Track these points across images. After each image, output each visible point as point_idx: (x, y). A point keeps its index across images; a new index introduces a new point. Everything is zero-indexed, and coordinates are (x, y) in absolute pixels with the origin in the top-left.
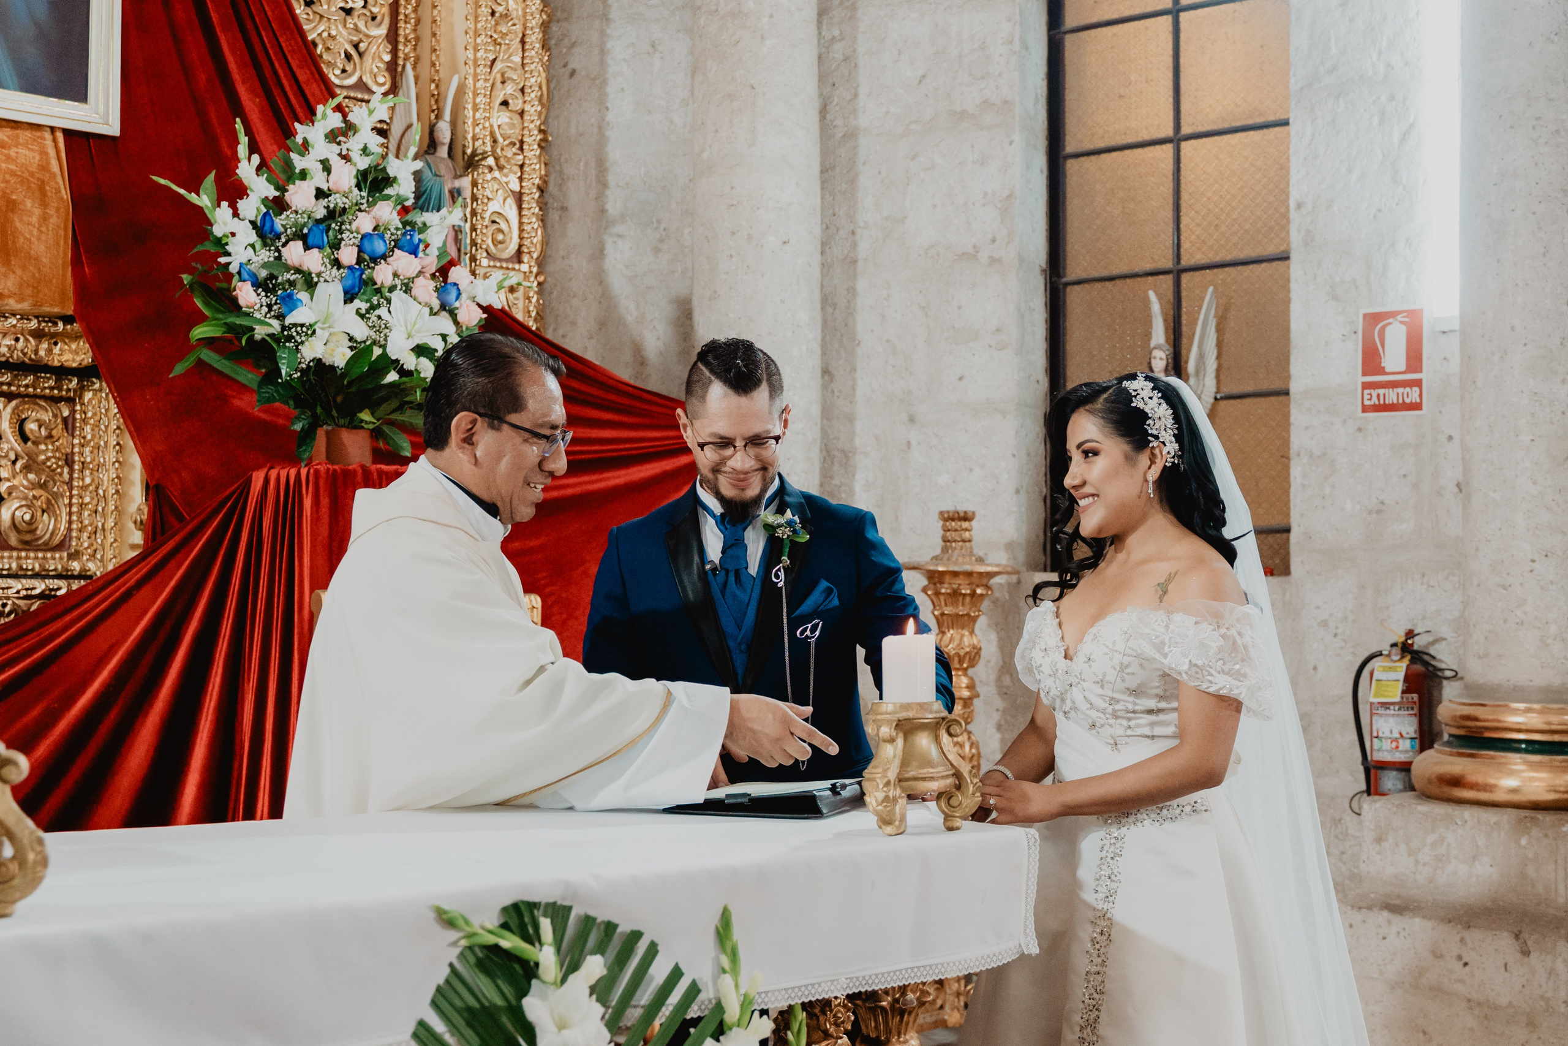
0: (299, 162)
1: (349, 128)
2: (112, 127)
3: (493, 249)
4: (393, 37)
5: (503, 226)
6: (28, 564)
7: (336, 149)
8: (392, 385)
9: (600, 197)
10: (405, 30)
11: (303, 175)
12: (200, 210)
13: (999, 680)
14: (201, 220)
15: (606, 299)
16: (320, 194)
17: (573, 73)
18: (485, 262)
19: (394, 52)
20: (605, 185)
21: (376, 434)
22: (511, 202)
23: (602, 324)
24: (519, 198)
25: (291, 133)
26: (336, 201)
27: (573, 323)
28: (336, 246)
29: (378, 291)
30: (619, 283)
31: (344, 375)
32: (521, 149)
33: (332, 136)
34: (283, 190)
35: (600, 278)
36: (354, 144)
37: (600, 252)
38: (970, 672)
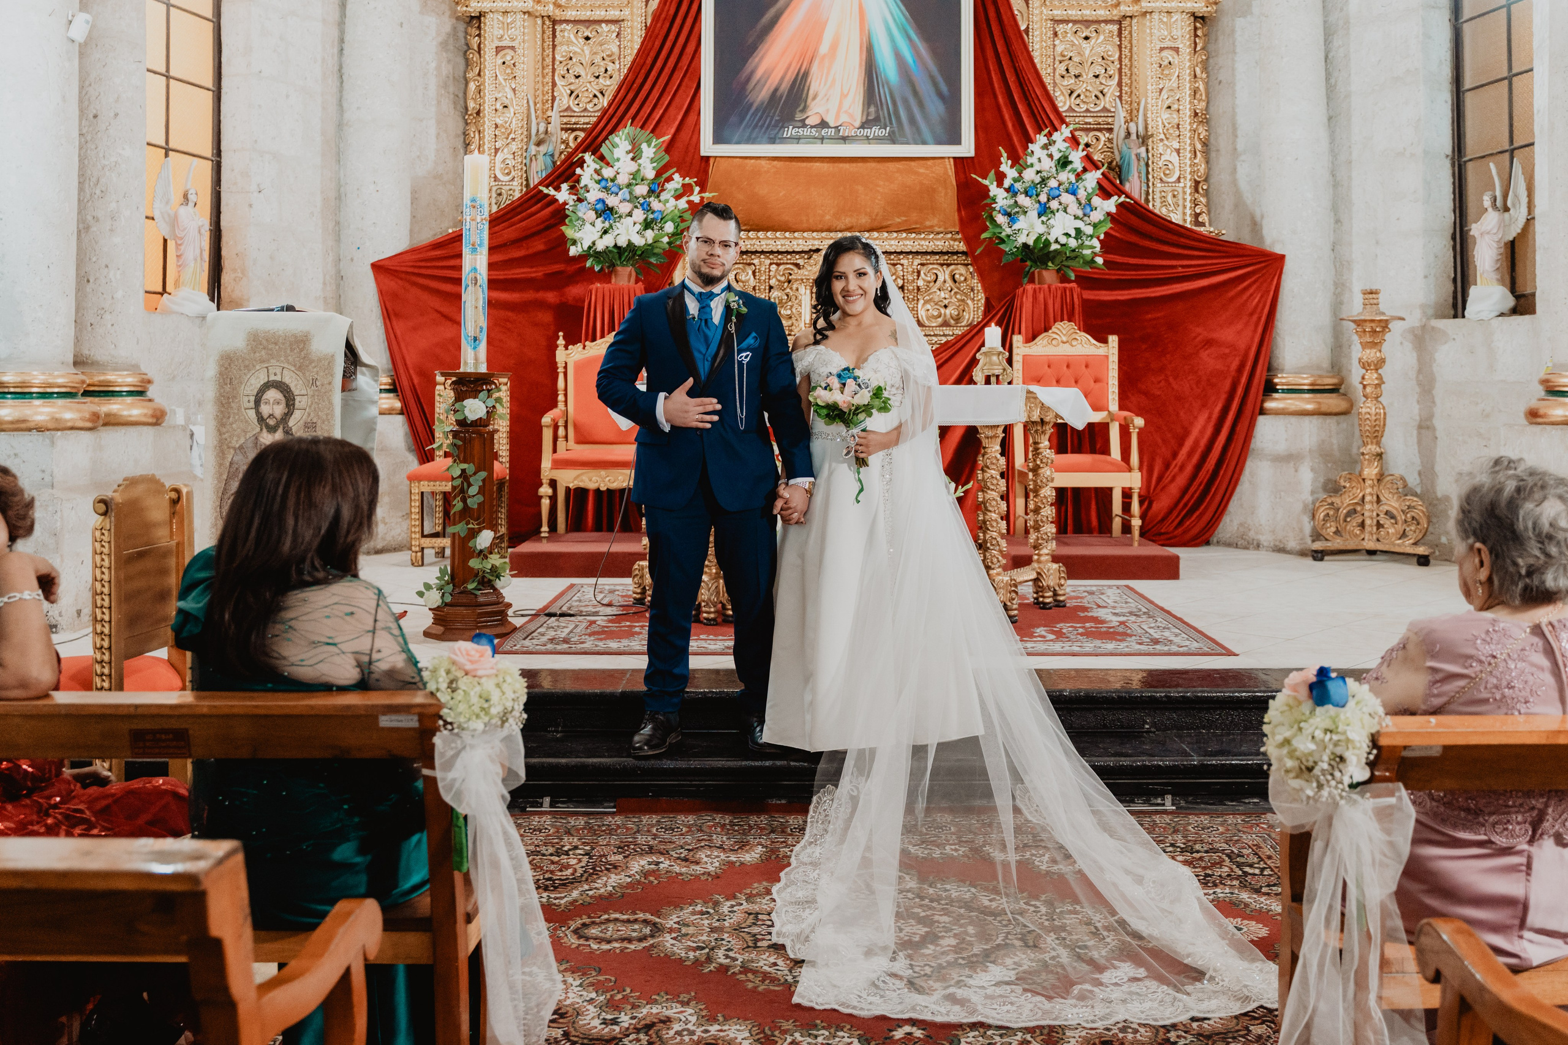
0: (1030, 160)
1: (1052, 143)
2: (972, 154)
3: (1164, 179)
4: (1120, 84)
5: (1170, 166)
6: (947, 332)
7: (1045, 152)
8: (1055, 251)
9: (1234, 142)
10: (1125, 80)
11: (1032, 165)
12: (986, 186)
13: (1417, 377)
14: (986, 189)
15: (1238, 194)
16: (1038, 172)
17: (1220, 82)
18: (1159, 185)
19: (1121, 91)
20: (1236, 136)
21: (1058, 271)
22: (1175, 154)
23: (1236, 206)
24: (1178, 151)
25: (1028, 148)
26: (1044, 174)
27: (1223, 207)
28: (1038, 195)
29: (1052, 212)
30: (1243, 185)
31: (1034, 248)
32: (1178, 128)
33: (1045, 147)
34: (1020, 174)
35: (1234, 182)
36: (1053, 150)
37: (1234, 170)
38: (1380, 371)
